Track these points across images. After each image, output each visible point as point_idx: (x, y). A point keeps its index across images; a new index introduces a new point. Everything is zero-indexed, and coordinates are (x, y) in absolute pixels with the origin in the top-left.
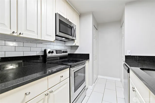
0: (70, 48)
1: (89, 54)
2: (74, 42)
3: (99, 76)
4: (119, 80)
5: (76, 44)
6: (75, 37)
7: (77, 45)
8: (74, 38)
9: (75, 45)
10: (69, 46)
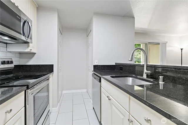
0: (18, 55)
1: (53, 65)
2: (28, 46)
3: (64, 92)
4: (85, 90)
5: (31, 50)
6: (31, 39)
7: (33, 51)
8: (29, 40)
9: (29, 51)
10: (15, 53)
